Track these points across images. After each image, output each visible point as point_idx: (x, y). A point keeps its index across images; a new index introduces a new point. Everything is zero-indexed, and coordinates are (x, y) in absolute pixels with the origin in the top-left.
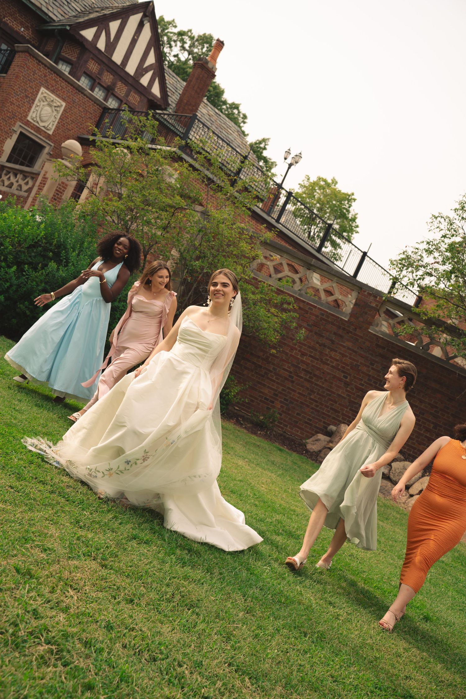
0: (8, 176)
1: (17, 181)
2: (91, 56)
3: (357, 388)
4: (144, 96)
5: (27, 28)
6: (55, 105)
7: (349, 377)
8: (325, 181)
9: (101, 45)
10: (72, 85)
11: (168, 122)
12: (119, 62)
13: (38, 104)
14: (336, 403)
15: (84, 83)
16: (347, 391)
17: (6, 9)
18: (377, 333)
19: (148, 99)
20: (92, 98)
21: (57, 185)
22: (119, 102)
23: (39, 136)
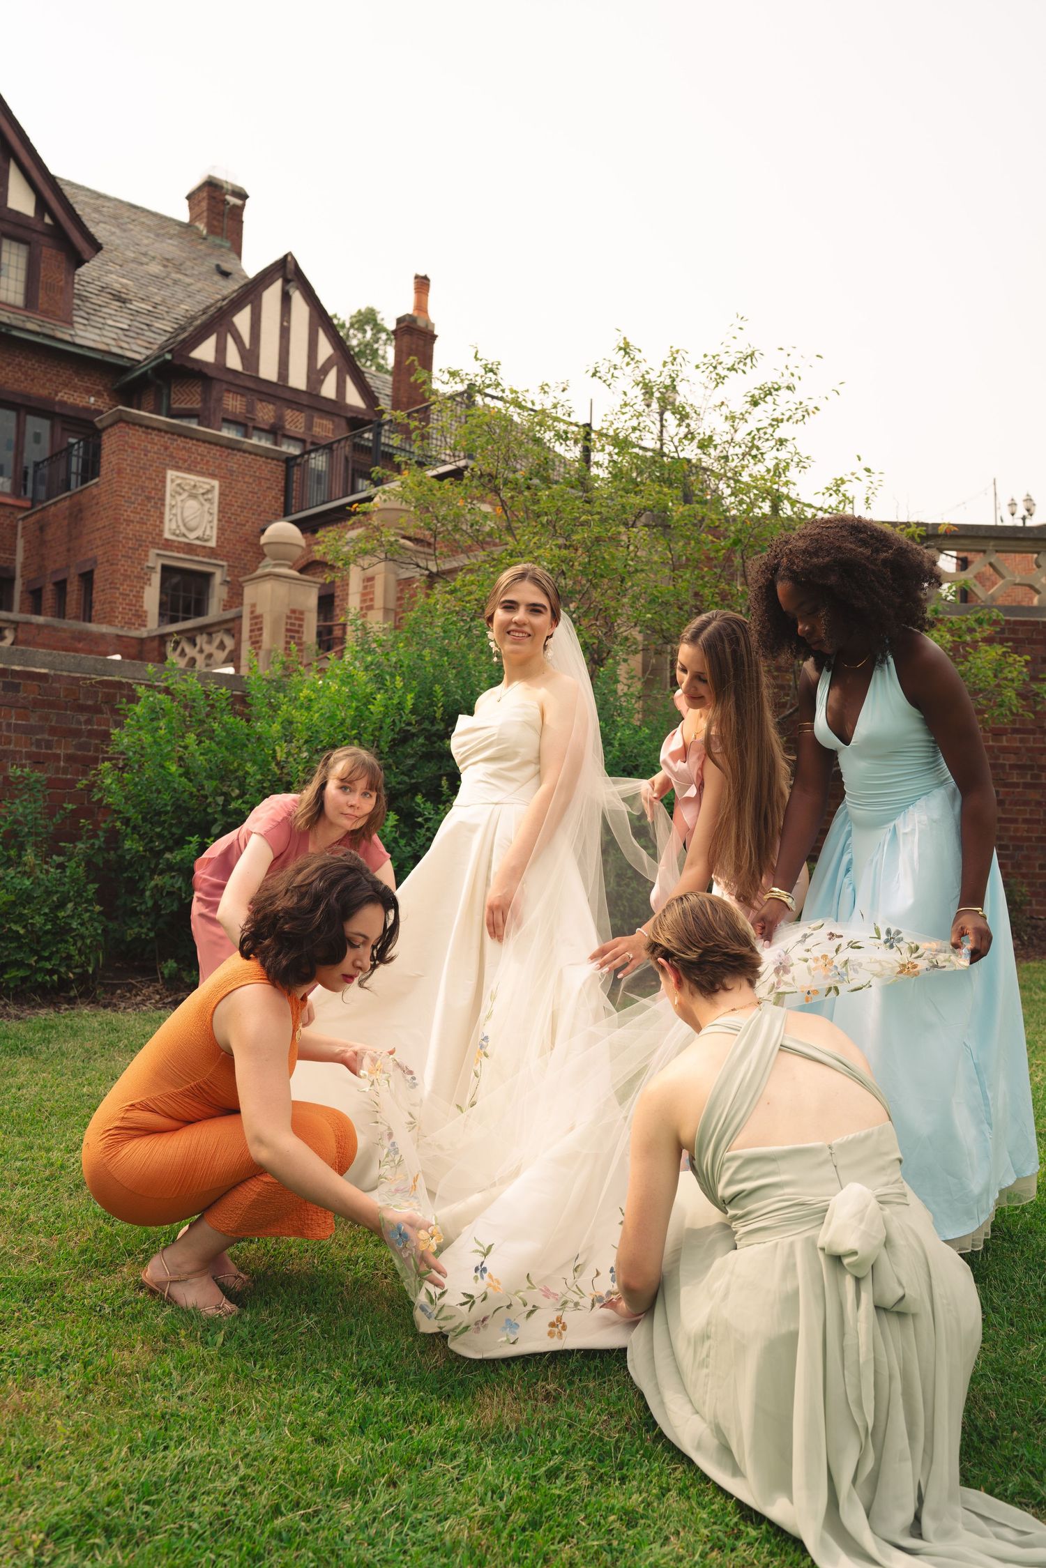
0: (179, 650)
1: (201, 651)
2: (225, 386)
4: (338, 415)
5: (98, 394)
6: (202, 491)
9: (234, 361)
10: (216, 444)
11: (391, 446)
12: (274, 377)
13: (173, 503)
15: (229, 433)
17: (54, 378)
19: (346, 418)
20: (259, 452)
21: (284, 620)
22: (301, 444)
23: (196, 558)
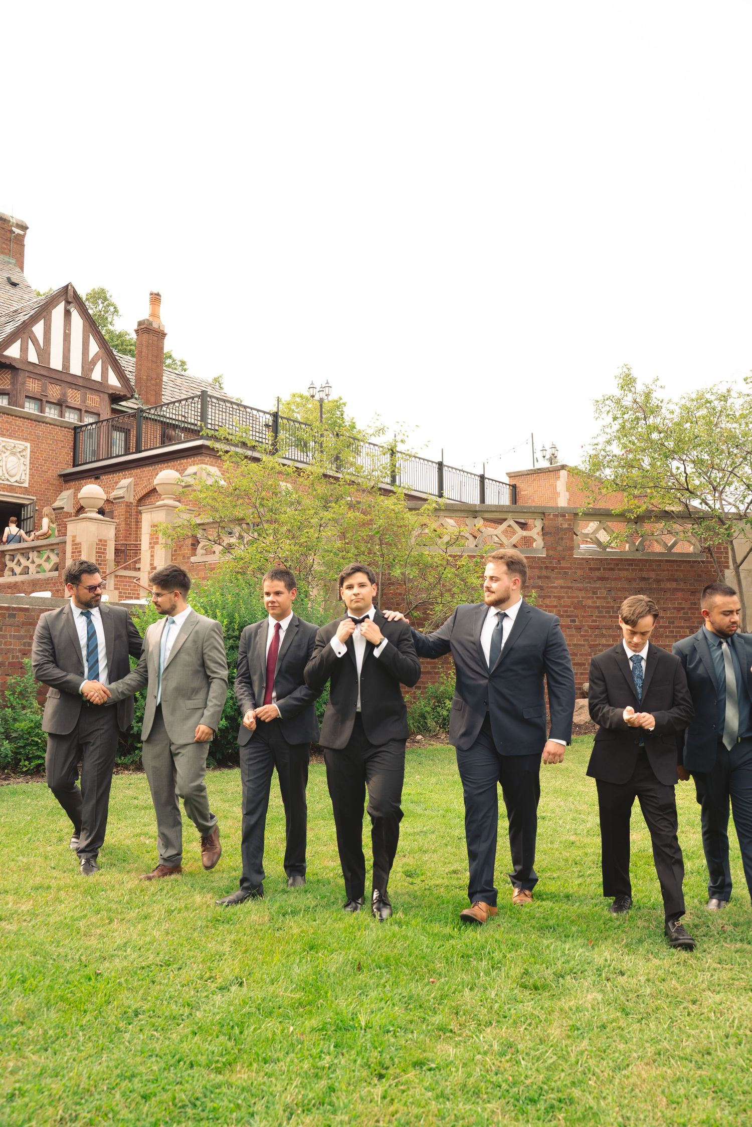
0: (16, 561)
1: (33, 562)
2: (27, 374)
3: (591, 627)
4: (103, 392)
6: (19, 450)
7: (577, 620)
8: (301, 396)
9: (33, 357)
10: (28, 419)
12: (60, 368)
13: (0, 458)
14: (576, 655)
15: (30, 408)
16: (582, 636)
18: (584, 555)
19: (107, 393)
20: (57, 423)
21: (95, 544)
22: (78, 412)
23: (15, 495)
